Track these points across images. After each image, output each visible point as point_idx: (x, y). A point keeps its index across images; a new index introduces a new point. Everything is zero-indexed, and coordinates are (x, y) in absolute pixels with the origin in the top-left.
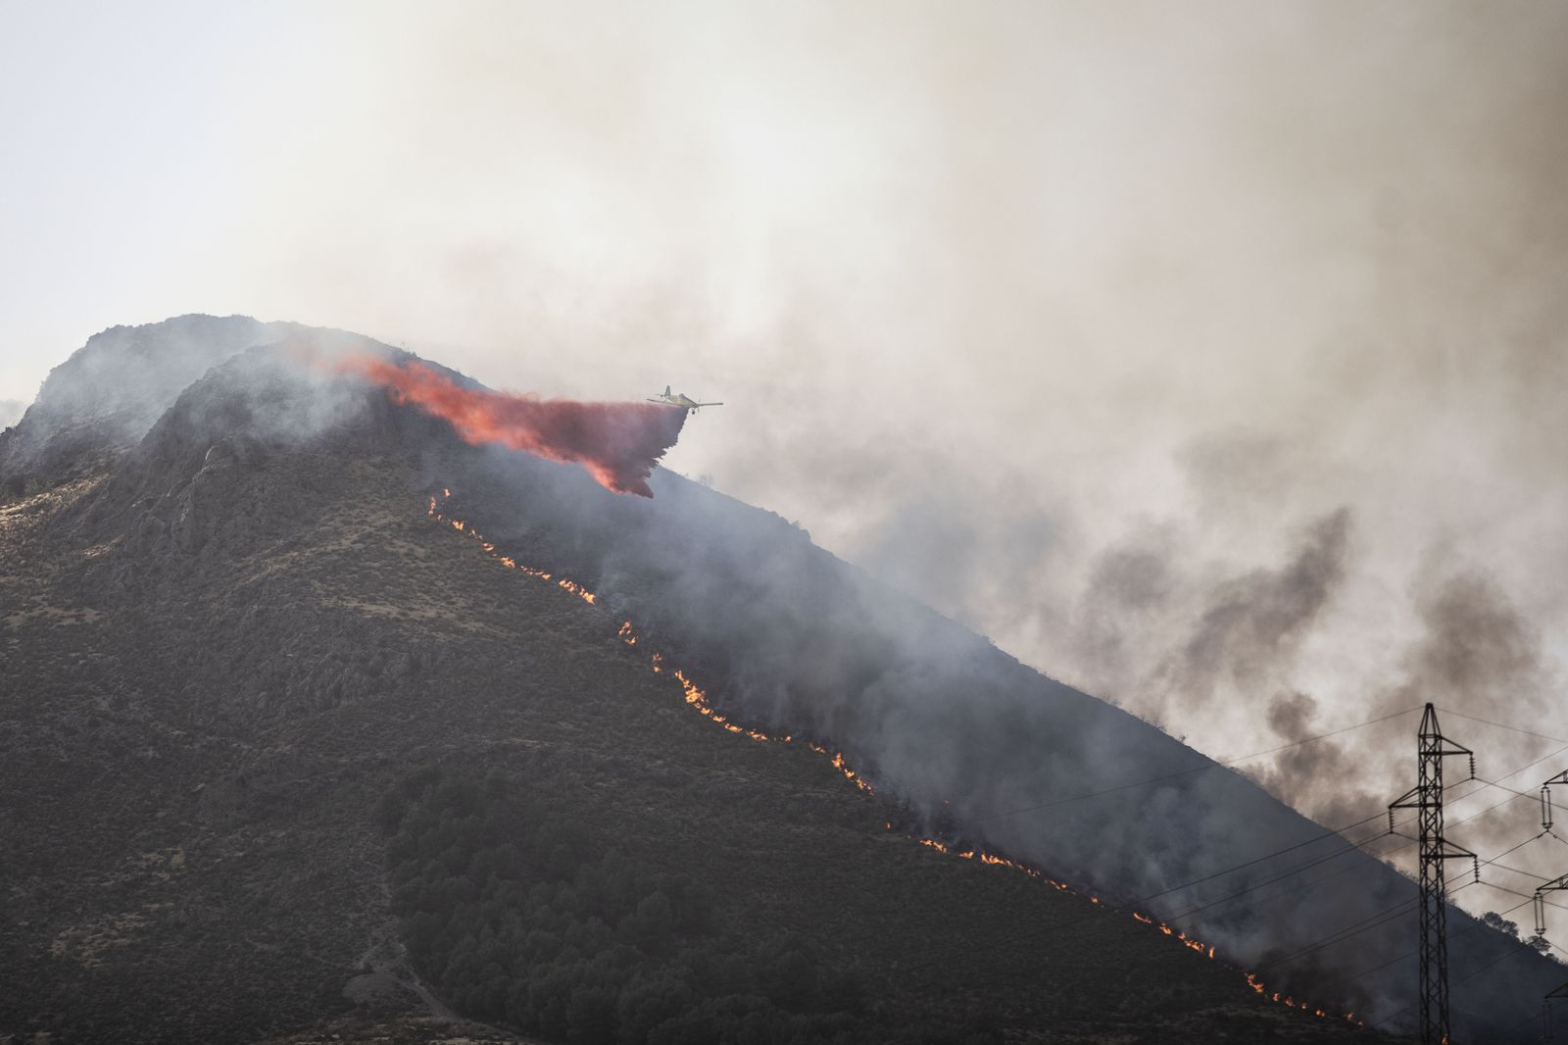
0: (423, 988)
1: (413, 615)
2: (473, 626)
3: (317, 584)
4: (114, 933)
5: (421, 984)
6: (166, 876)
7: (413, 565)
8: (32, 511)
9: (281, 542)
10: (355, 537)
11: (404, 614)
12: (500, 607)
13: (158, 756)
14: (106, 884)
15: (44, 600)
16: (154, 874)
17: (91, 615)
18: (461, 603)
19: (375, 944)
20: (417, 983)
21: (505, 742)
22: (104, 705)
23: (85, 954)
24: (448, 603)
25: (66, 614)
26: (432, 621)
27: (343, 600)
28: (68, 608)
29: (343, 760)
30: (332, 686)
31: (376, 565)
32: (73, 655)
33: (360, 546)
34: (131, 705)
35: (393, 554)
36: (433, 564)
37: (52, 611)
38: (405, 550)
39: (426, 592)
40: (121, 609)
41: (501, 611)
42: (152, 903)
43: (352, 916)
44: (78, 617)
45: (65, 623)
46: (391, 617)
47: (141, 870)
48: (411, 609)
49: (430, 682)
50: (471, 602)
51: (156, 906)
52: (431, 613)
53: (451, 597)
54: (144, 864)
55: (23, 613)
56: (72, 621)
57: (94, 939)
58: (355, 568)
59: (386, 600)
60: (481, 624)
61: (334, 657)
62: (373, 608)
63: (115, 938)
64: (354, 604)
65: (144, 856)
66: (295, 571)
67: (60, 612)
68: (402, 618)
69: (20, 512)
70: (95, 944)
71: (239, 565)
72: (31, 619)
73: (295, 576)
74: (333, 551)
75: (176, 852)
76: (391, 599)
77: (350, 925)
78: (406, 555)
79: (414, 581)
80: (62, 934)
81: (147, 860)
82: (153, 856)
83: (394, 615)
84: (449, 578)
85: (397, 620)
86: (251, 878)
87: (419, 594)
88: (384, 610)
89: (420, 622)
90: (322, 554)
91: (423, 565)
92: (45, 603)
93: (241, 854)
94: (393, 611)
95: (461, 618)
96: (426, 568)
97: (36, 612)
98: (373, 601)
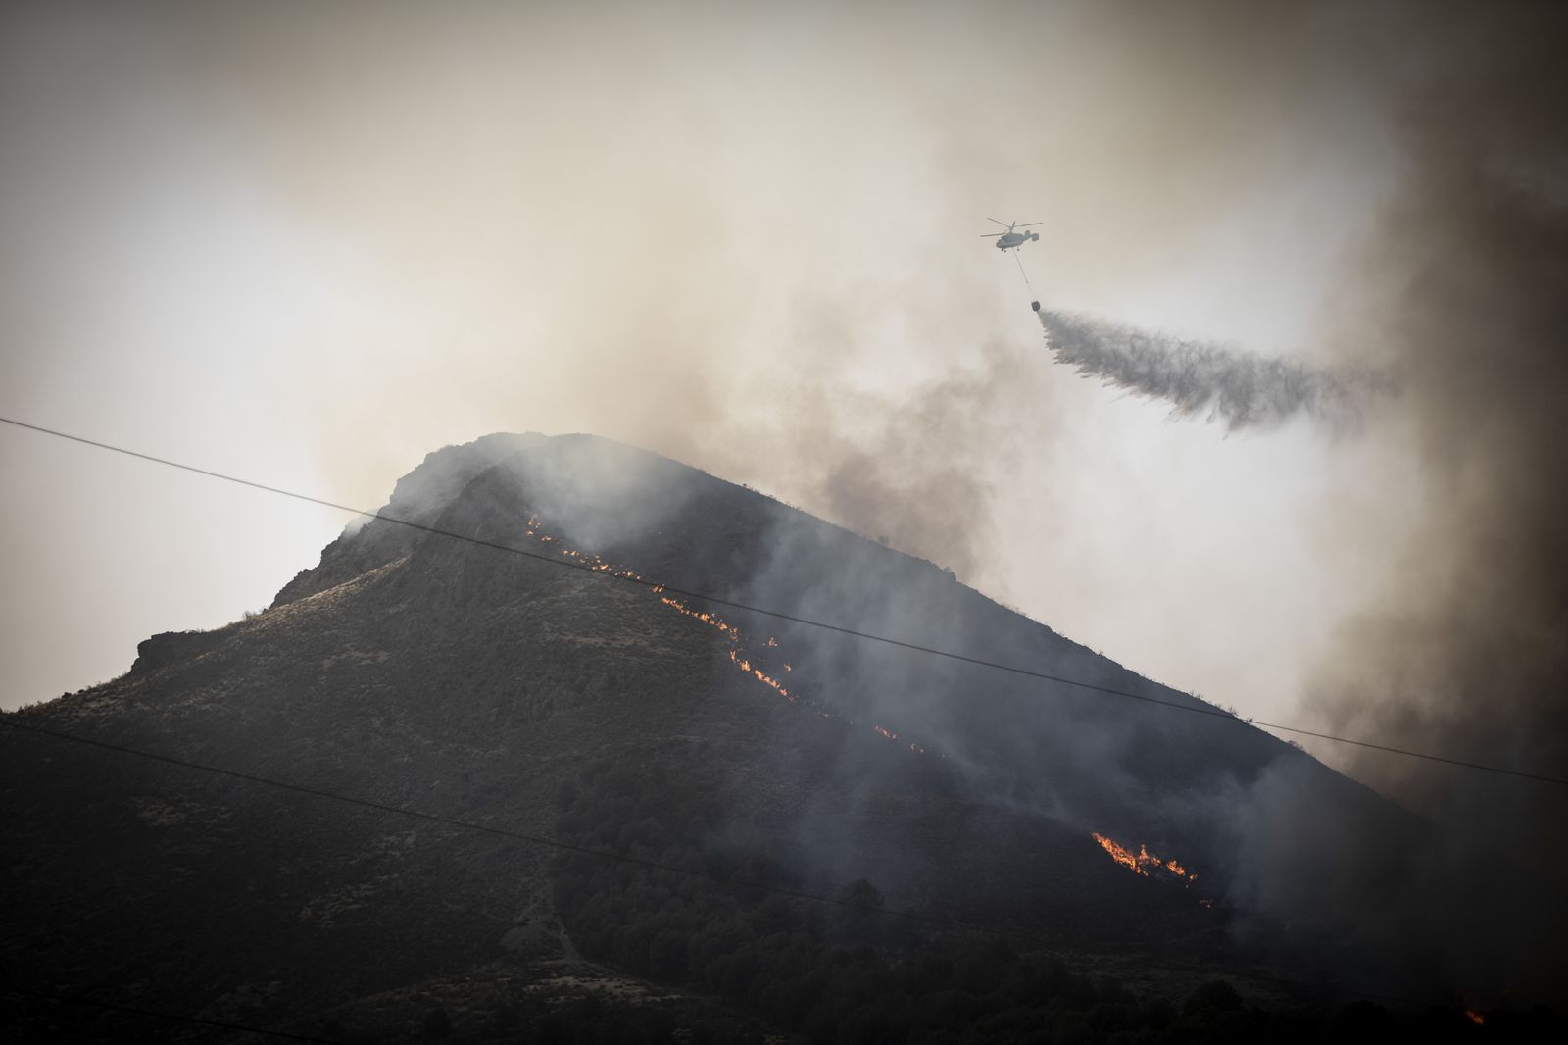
0: (566, 936)
1: (615, 644)
2: (661, 651)
3: (546, 624)
4: (350, 900)
5: (565, 933)
6: (397, 854)
7: (622, 607)
8: (361, 582)
9: (526, 595)
10: (582, 588)
11: (608, 644)
12: (686, 636)
13: (411, 761)
14: (353, 862)
15: (352, 646)
16: (390, 852)
17: (383, 656)
18: (656, 633)
19: (535, 901)
20: (562, 932)
21: (671, 739)
22: (377, 723)
23: (324, 917)
24: (645, 634)
25: (366, 656)
26: (629, 648)
27: (563, 635)
28: (368, 652)
29: (546, 758)
30: (546, 701)
31: (593, 607)
32: (363, 686)
33: (585, 594)
34: (398, 723)
35: (608, 599)
36: (639, 605)
37: (357, 654)
38: (619, 596)
39: (629, 627)
40: (406, 650)
41: (686, 639)
42: (382, 875)
43: (524, 880)
44: (373, 659)
45: (363, 663)
46: (597, 646)
47: (381, 849)
48: (614, 640)
49: (622, 695)
50: (663, 633)
51: (386, 877)
52: (629, 642)
53: (648, 629)
54: (383, 845)
55: (334, 657)
56: (369, 661)
57: (333, 906)
58: (577, 611)
59: (596, 634)
60: (668, 649)
61: (550, 679)
62: (585, 640)
63: (349, 904)
64: (571, 637)
65: (386, 839)
66: (530, 615)
67: (360, 655)
68: (605, 646)
69: (354, 583)
70: (333, 910)
71: (493, 613)
72: (339, 661)
73: (529, 618)
74: (563, 598)
75: (410, 835)
76: (600, 633)
77: (520, 887)
78: (618, 599)
79: (621, 619)
80: (311, 903)
81: (388, 841)
82: (392, 839)
83: (600, 644)
84: (649, 615)
85: (600, 647)
86: (459, 853)
87: (623, 628)
88: (592, 641)
89: (620, 650)
90: (553, 601)
91: (631, 606)
92: (352, 649)
93: (456, 834)
94: (600, 641)
95: (653, 645)
96: (633, 608)
97: (344, 656)
98: (586, 635)
